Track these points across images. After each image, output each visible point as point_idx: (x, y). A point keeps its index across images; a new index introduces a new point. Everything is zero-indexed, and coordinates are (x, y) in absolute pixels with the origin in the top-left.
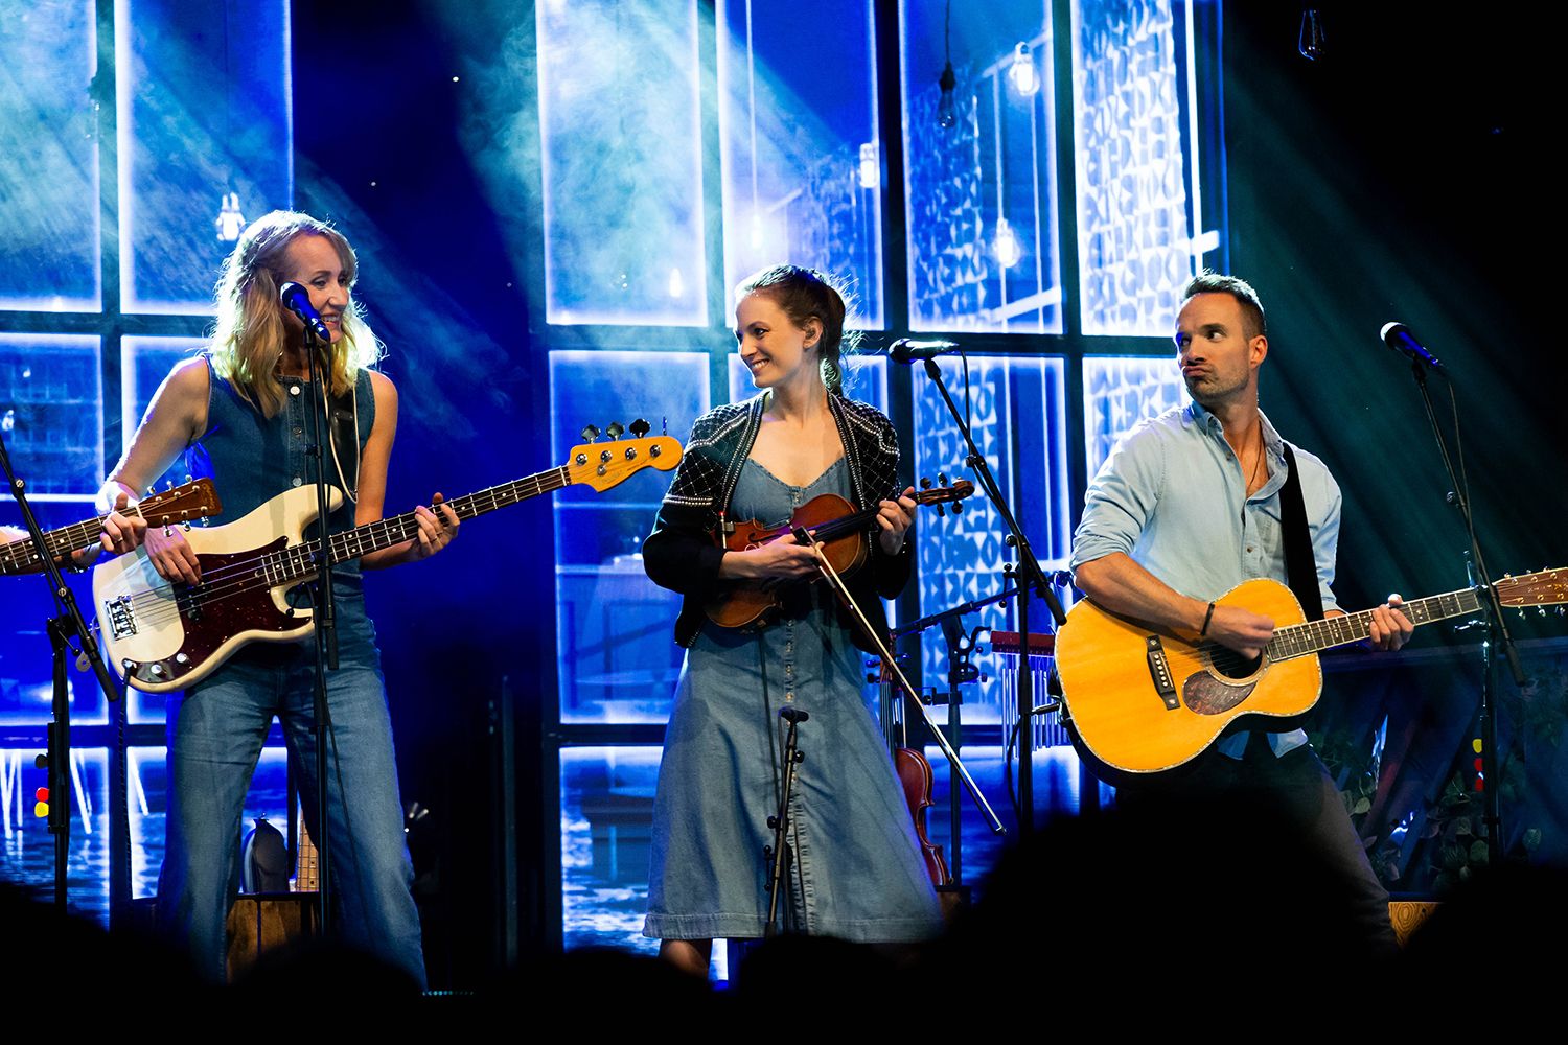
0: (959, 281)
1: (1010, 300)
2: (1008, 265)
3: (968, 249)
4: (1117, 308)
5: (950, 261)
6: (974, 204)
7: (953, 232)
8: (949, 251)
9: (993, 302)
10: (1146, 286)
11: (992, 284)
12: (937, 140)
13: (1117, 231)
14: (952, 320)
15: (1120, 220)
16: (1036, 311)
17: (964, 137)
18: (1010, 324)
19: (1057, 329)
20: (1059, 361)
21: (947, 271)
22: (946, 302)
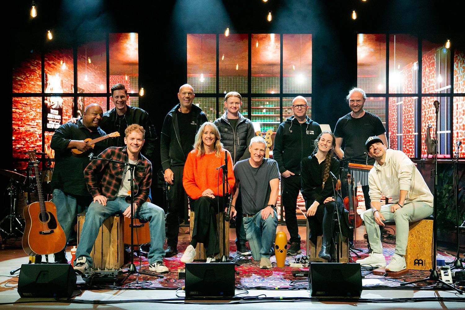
0: (431, 85)
1: (440, 88)
2: (440, 82)
3: (433, 79)
4: (460, 89)
5: (429, 82)
6: (435, 72)
7: (430, 77)
8: (429, 80)
9: (437, 88)
11: (437, 85)
12: (428, 61)
13: (461, 76)
14: (429, 91)
15: (462, 74)
16: (445, 90)
17: (433, 61)
18: (440, 92)
19: (449, 92)
20: (449, 98)
21: (429, 83)
22: (428, 88)
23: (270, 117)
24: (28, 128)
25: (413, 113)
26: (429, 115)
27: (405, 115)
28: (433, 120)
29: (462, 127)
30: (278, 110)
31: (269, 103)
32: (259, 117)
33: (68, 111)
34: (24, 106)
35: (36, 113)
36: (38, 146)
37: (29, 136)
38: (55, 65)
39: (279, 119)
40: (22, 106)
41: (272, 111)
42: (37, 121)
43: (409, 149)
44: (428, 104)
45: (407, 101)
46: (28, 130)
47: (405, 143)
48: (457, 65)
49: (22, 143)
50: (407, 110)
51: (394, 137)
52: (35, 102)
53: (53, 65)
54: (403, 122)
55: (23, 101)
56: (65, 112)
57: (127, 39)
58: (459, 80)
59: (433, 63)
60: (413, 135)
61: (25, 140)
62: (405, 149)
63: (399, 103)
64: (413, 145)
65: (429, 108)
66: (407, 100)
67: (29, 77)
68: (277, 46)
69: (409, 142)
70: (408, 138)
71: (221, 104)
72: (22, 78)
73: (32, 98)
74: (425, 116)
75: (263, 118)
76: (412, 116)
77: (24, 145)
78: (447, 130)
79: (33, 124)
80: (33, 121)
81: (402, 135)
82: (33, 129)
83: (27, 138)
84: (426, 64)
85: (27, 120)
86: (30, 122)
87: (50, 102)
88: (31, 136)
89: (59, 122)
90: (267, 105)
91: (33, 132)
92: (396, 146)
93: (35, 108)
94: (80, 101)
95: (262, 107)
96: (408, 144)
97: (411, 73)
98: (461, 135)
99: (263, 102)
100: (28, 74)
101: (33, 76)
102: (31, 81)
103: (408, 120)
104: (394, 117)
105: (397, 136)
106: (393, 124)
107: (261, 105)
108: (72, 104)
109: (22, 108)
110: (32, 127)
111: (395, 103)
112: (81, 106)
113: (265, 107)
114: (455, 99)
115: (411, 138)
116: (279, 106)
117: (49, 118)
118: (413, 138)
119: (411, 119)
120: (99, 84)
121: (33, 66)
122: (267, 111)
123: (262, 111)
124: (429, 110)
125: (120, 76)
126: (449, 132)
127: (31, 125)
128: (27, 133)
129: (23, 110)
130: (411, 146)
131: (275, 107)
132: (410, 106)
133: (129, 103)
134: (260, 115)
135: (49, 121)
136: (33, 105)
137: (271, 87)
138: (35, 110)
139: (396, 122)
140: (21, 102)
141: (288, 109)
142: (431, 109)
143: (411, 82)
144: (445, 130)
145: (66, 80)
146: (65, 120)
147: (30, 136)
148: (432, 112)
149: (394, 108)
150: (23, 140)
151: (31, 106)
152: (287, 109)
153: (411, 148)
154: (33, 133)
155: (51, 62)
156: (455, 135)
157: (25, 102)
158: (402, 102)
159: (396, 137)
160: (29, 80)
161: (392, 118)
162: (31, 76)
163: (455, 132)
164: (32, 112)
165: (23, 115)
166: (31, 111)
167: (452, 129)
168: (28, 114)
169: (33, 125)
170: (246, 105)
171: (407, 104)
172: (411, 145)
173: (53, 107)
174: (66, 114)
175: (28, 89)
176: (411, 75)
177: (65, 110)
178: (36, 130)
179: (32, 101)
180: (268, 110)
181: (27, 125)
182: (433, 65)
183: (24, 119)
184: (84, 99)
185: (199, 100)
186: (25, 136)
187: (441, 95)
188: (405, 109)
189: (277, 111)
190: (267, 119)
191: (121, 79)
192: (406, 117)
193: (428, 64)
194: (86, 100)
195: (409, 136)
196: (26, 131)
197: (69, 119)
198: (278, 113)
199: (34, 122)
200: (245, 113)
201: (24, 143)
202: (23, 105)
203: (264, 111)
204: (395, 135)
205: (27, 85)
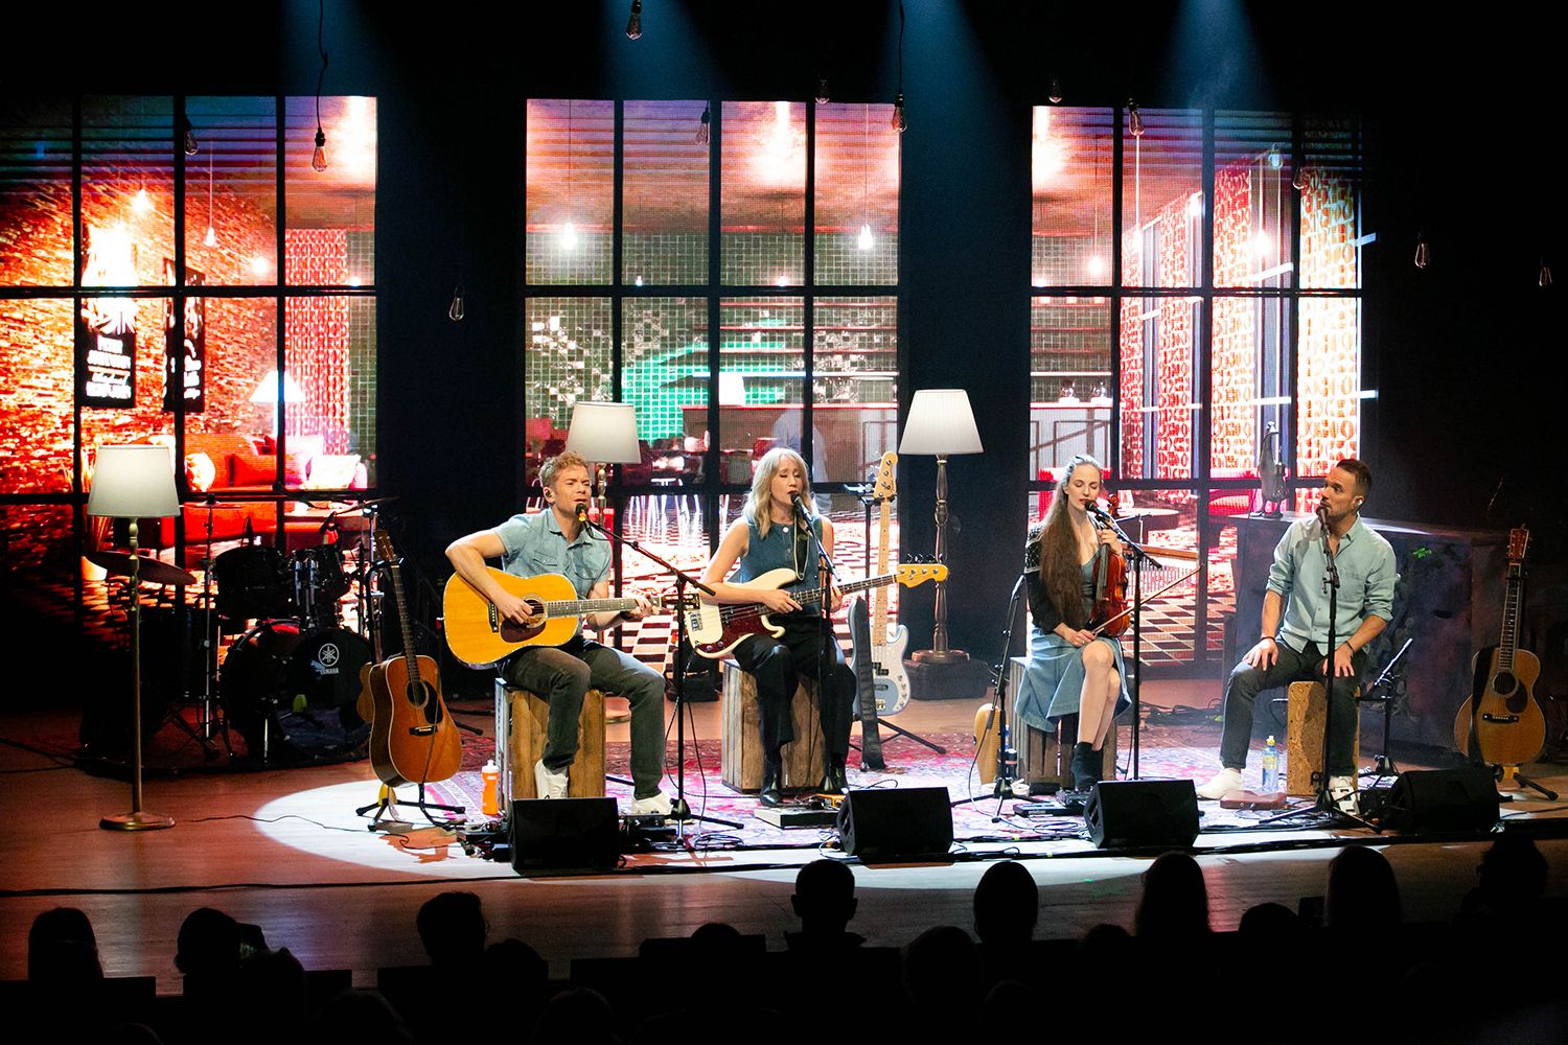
0: (1238, 261)
1: (1264, 270)
2: (1264, 253)
3: (1243, 245)
4: (1318, 275)
5: (1233, 251)
6: (1248, 222)
7: (1236, 238)
8: (1233, 247)
9: (1255, 272)
10: (1332, 262)
11: (1254, 264)
12: (1230, 192)
13: (1319, 235)
14: (1234, 280)
15: (1321, 230)
16: (1276, 276)
17: (1244, 190)
18: (1263, 282)
19: (1287, 285)
20: (1287, 301)
21: (1232, 256)
22: (1230, 273)
23: (772, 357)
24: (28, 396)
25: (1189, 344)
26: (1232, 350)
27: (1164, 350)
28: (1242, 365)
29: (1323, 387)
30: (799, 334)
31: (772, 313)
32: (739, 356)
33: (155, 343)
34: (13, 328)
35: (52, 347)
36: (58, 454)
37: (30, 423)
38: (113, 197)
39: (801, 363)
40: (9, 327)
41: (781, 339)
42: (55, 374)
43: (1176, 453)
44: (1229, 319)
45: (1172, 309)
46: (27, 403)
47: (1165, 435)
48: (1308, 204)
49: (8, 445)
50: (1171, 336)
51: (1133, 417)
52: (47, 315)
53: (106, 197)
54: (1161, 373)
55: (13, 310)
56: (143, 345)
57: (340, 114)
58: (1312, 249)
59: (1245, 196)
60: (1187, 410)
61: (17, 435)
62: (1165, 453)
63: (1150, 315)
64: (1187, 440)
65: (1232, 330)
66: (1171, 306)
67: (31, 236)
68: (796, 140)
69: (1176, 431)
70: (1172, 421)
71: (627, 316)
72: (9, 238)
73: (40, 302)
74: (1221, 354)
75: (752, 360)
76: (1185, 352)
77: (14, 452)
78: (1281, 395)
79: (43, 385)
80: (43, 376)
81: (1156, 409)
82: (42, 399)
83: (24, 428)
84: (1225, 200)
85: (24, 370)
86: (33, 379)
87: (97, 313)
88: (35, 422)
89: (126, 378)
90: (765, 319)
91: (44, 410)
92: (1140, 443)
93: (48, 332)
94: (193, 311)
95: (750, 326)
96: (1173, 438)
97: (1181, 225)
98: (1319, 411)
99: (752, 310)
100: (28, 227)
101: (43, 231)
102: (35, 247)
103: (1173, 366)
104: (1135, 357)
105: (1143, 414)
106: (1132, 376)
107: (748, 320)
108: (165, 319)
109: (8, 334)
110: (40, 395)
111: (1136, 314)
112: (193, 324)
113: (761, 325)
114: (1303, 302)
115: (1182, 420)
116: (801, 323)
117: (92, 365)
118: (1187, 419)
119: (1181, 363)
120: (252, 256)
121: (43, 199)
122: (764, 339)
123: (748, 339)
124: (1233, 335)
125: (317, 232)
126: (1287, 400)
127: (36, 388)
128: (22, 414)
129: (12, 340)
130: (1182, 444)
131: (790, 325)
132: (1180, 323)
133: (345, 316)
134: (743, 349)
135: (92, 373)
136: (43, 324)
137: (777, 264)
138: (50, 338)
139: (1141, 371)
140: (5, 315)
141: (829, 331)
142: (1236, 332)
143: (1182, 253)
144: (1275, 396)
145: (146, 245)
146: (143, 369)
147: (32, 421)
148: (1239, 341)
149: (1136, 329)
150: (11, 434)
151: (36, 327)
152: (824, 333)
153: (1181, 449)
154: (43, 412)
155: (99, 189)
156: (1302, 410)
157: (17, 315)
158: (1157, 312)
159: (1139, 416)
160: (31, 244)
161: (1129, 359)
162: (39, 233)
163: (1302, 401)
164: (41, 347)
165: (12, 355)
166: (38, 341)
167: (1294, 394)
168: (28, 351)
169: (42, 388)
170: (704, 321)
171: (1172, 317)
172: (1181, 440)
173: (107, 330)
174: (146, 350)
175: (27, 274)
176: (1183, 230)
177: (144, 339)
178: (52, 404)
179: (41, 311)
180: (768, 334)
181: (23, 387)
182: (1245, 203)
183: (13, 369)
184: (203, 302)
185: (560, 305)
186: (16, 422)
187: (1266, 292)
188: (1166, 333)
189: (797, 338)
190: (765, 364)
191: (320, 241)
192: (1169, 357)
193: (1230, 199)
194: (210, 306)
195: (1177, 414)
196: (20, 406)
197: (158, 367)
198: (796, 346)
199: (47, 378)
200: (697, 344)
201: (13, 446)
202: (13, 324)
203: (757, 337)
204: (1136, 410)
205: (24, 260)
